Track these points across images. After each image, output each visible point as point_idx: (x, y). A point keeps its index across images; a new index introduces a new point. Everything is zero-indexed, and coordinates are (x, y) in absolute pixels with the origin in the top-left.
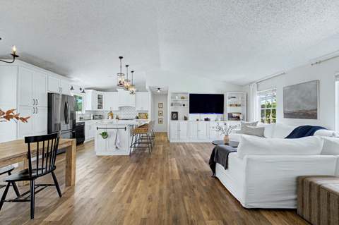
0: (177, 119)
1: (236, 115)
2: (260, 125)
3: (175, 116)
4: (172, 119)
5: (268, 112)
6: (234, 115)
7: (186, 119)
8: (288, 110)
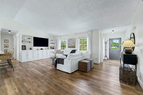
0: (25, 49)
1: (53, 47)
2: (62, 50)
3: (24, 48)
4: (22, 49)
5: (63, 46)
6: (52, 47)
7: (31, 49)
8: (69, 46)
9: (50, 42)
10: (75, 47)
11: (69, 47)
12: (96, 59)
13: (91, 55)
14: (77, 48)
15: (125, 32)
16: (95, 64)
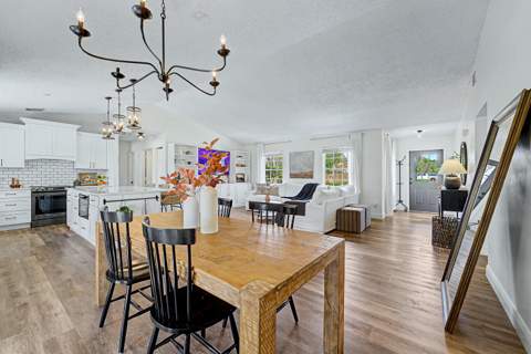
1: (241, 176)
6: (239, 176)
8: (293, 172)
9: (234, 161)
10: (311, 177)
11: (293, 176)
12: (375, 206)
13: (361, 198)
14: (319, 177)
15: (452, 134)
16: (373, 220)
